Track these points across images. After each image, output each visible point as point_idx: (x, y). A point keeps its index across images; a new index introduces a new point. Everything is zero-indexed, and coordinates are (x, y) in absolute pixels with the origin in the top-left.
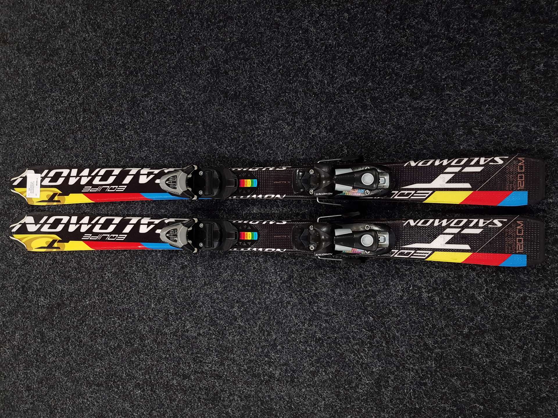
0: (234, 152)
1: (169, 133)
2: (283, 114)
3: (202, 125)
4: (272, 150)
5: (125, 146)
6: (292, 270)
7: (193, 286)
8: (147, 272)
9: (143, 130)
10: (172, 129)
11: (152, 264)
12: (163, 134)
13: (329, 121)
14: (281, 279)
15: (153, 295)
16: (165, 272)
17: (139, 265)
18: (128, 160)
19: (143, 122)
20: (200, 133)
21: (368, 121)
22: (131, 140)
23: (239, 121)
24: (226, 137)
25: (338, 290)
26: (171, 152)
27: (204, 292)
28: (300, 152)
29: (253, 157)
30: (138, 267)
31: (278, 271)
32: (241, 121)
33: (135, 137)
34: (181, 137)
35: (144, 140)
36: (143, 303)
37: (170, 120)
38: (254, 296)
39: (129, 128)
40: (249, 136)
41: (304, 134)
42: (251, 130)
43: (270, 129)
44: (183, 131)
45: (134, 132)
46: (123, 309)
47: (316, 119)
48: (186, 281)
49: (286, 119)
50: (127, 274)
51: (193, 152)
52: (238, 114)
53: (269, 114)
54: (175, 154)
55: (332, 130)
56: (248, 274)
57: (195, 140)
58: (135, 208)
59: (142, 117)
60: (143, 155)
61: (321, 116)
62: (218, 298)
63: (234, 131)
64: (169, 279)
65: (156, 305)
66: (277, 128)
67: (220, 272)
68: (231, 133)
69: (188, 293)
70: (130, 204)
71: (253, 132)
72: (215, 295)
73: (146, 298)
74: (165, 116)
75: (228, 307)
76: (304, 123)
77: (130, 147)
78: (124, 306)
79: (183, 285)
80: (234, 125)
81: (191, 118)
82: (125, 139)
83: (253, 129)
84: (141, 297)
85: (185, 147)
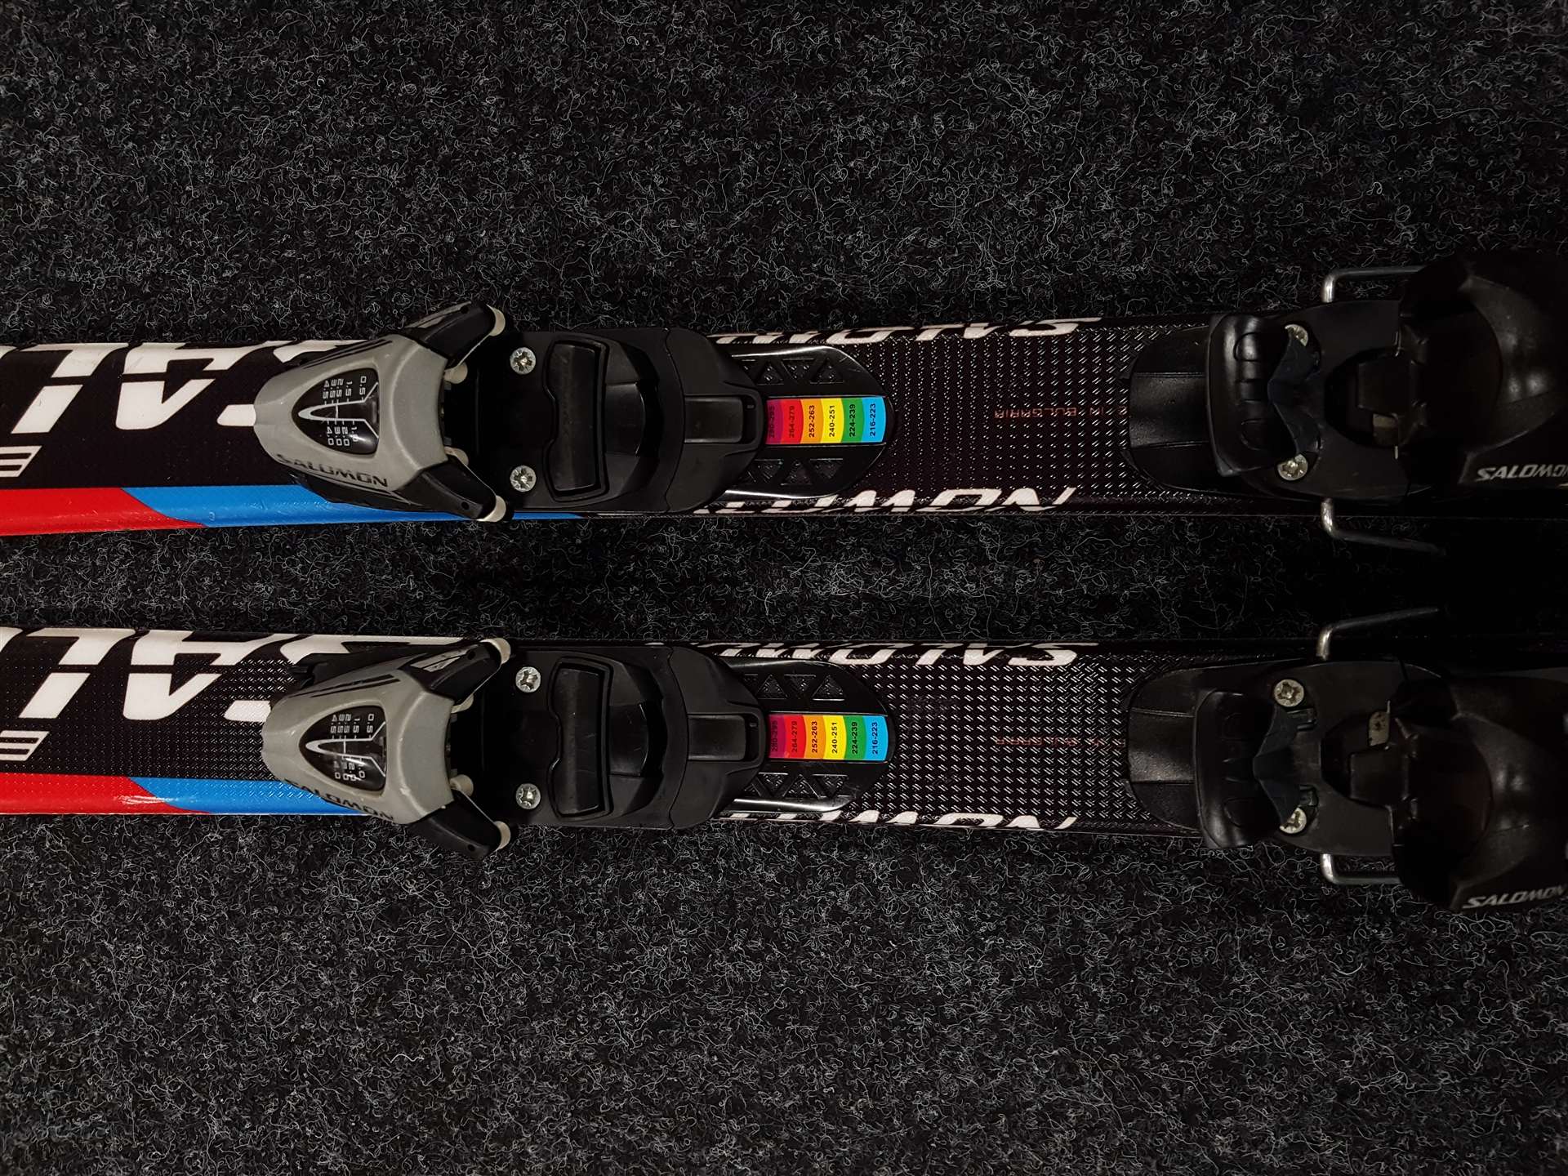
0: (700, 245)
1: (293, 139)
2: (1011, 20)
3: (499, 92)
4: (940, 231)
5: (29, 219)
6: (1076, 923)
7: (458, 1020)
8: (174, 938)
9: (137, 127)
10: (312, 118)
11: (205, 892)
12: (257, 150)
13: (1297, 60)
14: (1006, 979)
15: (219, 1070)
16: (286, 937)
17: (125, 898)
18: (45, 302)
19: (137, 81)
20: (488, 141)
21: (1543, 60)
22: (65, 189)
23: (727, 66)
24: (648, 160)
25: (1364, 1040)
26: (306, 250)
27: (525, 1053)
28: (1116, 242)
29: (821, 272)
30: (122, 910)
31: (987, 934)
32: (742, 64)
33: (85, 170)
34: (368, 162)
35: (141, 187)
36: (156, 1114)
37: (301, 66)
38: (840, 1080)
39: (50, 118)
40: (795, 154)
41: (1143, 134)
42: (803, 114)
43: (927, 111)
44: (383, 130)
45: (85, 142)
46: (36, 1150)
47: (1217, 48)
48: (417, 990)
49: (1029, 51)
50: (54, 949)
51: (444, 251)
52: (728, 23)
53: (919, 19)
54: (336, 263)
55: (1316, 112)
56: (798, 947)
57: (456, 182)
58: (95, 572)
59: (128, 53)
60: (138, 269)
61: (1249, 32)
62: (615, 1088)
63: (700, 127)
64: (311, 982)
65: (235, 1124)
66: (971, 102)
67: (625, 940)
68: (683, 134)
69: (429, 1058)
70: (63, 553)
71: (817, 128)
72: (599, 1070)
73: (174, 1085)
74: (267, 44)
75: (680, 1140)
76: (1139, 74)
77: (59, 225)
78: (43, 1132)
79: (396, 1013)
80: (700, 92)
81: (430, 56)
82: (31, 185)
83: (820, 111)
84: (146, 1079)
85: (397, 220)
